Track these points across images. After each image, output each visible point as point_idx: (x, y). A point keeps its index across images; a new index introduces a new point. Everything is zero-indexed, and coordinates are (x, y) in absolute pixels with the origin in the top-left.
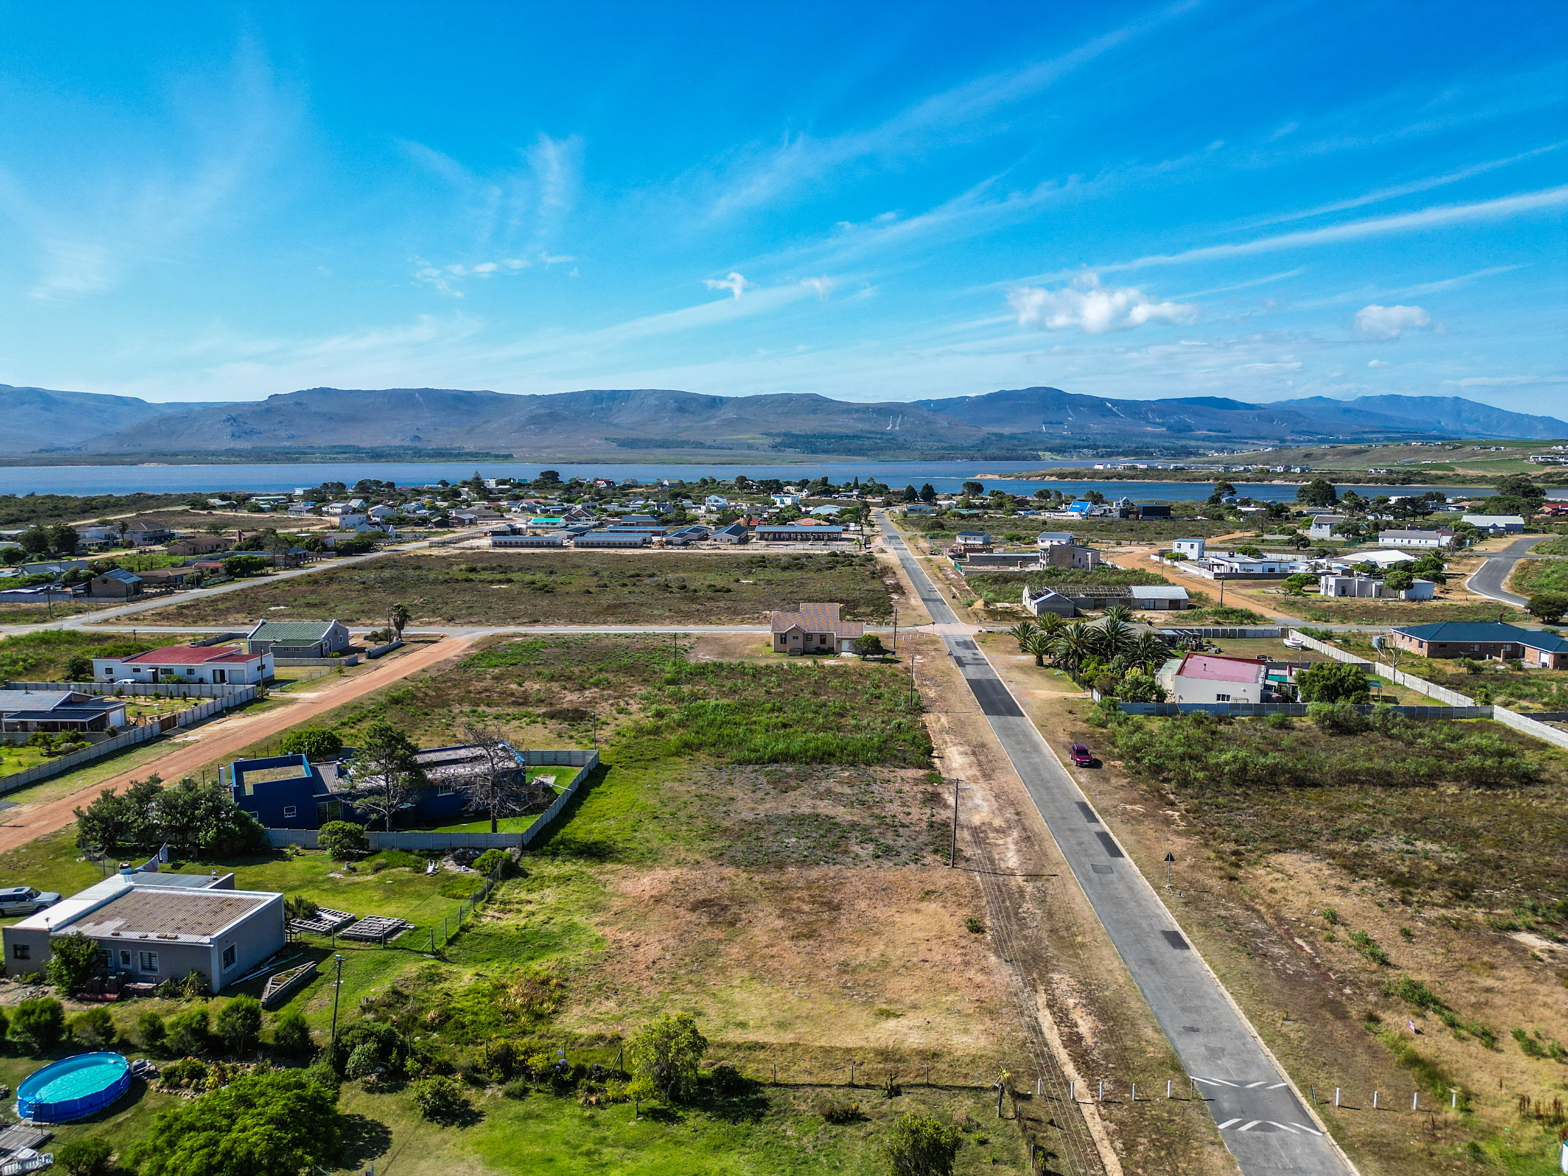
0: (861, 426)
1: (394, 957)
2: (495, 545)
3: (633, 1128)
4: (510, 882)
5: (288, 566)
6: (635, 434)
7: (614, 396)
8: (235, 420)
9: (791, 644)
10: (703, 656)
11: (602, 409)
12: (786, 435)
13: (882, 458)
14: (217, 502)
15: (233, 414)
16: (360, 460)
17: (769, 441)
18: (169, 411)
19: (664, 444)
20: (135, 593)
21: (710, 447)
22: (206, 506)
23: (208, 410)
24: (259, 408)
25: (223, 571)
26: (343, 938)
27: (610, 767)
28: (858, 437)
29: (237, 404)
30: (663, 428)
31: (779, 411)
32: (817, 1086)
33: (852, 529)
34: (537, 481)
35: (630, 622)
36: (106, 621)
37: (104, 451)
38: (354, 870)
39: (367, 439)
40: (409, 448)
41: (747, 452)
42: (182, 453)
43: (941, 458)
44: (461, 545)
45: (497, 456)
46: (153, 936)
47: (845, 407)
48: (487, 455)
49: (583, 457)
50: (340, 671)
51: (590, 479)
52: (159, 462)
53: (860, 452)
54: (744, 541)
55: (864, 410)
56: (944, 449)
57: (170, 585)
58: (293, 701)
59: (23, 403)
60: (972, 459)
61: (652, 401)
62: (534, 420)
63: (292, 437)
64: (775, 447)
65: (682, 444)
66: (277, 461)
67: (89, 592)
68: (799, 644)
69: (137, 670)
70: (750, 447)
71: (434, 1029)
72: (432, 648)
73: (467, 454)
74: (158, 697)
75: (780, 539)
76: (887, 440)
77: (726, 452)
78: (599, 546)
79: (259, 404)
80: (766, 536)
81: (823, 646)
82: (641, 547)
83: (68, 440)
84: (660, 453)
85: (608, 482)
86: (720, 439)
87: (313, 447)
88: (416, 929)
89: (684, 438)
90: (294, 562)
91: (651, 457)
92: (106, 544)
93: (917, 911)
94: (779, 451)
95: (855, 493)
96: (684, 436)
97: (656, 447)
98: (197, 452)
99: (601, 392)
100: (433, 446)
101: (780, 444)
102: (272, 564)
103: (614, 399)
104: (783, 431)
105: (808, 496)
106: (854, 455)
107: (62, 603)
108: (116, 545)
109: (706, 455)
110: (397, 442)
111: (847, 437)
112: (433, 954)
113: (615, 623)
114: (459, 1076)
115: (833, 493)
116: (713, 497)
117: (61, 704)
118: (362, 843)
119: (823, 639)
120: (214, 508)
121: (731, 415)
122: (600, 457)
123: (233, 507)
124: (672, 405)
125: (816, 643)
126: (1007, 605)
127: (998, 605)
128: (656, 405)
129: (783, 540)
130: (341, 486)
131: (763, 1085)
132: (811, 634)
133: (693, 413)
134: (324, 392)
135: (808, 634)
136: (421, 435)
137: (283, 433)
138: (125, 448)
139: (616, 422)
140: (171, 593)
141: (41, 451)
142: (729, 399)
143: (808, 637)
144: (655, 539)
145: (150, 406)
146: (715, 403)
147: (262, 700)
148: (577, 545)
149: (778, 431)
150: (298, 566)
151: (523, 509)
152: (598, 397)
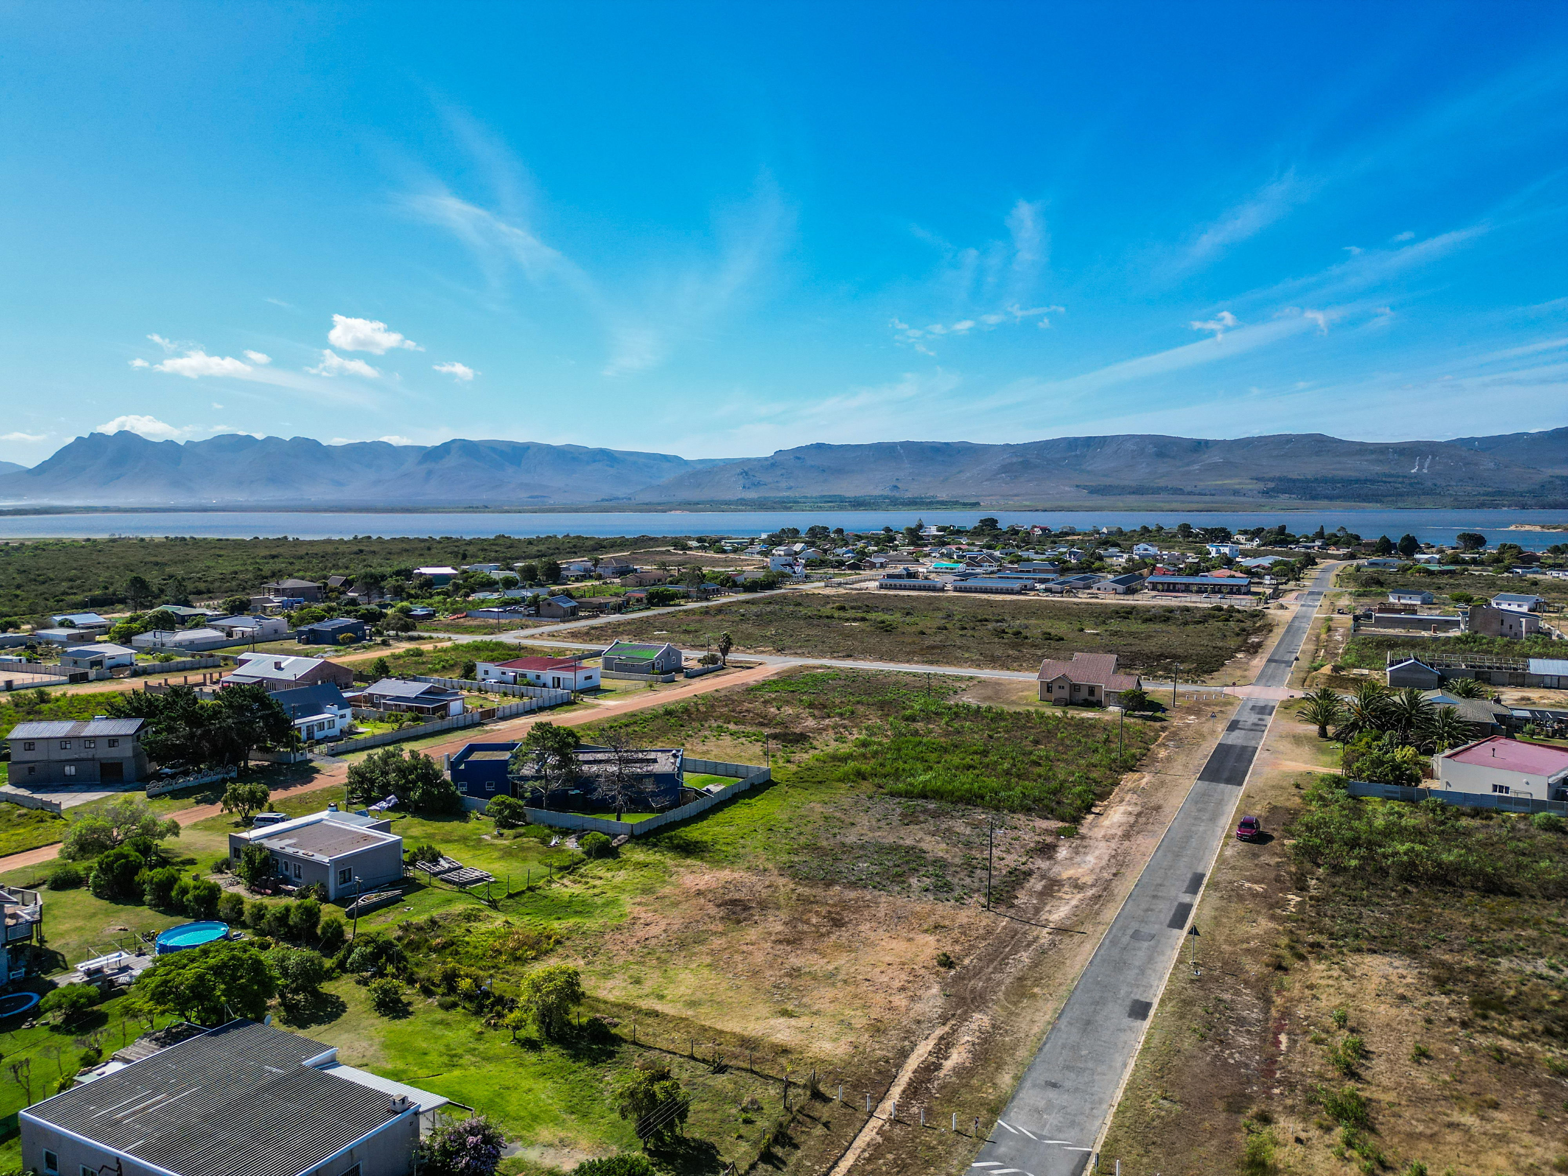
0: (1378, 469)
1: (460, 898)
2: (881, 587)
3: (503, 1048)
4: (599, 861)
5: (700, 599)
6: (1108, 481)
7: (1089, 442)
8: (746, 473)
9: (1057, 693)
10: (970, 699)
11: (1076, 456)
12: (1280, 479)
13: (1400, 505)
14: (694, 544)
15: (746, 469)
16: (841, 508)
17: (1261, 486)
18: (699, 467)
19: (1139, 491)
20: (572, 615)
21: (1190, 493)
22: (685, 548)
23: (728, 465)
24: (766, 463)
25: (645, 601)
26: (442, 880)
27: (776, 784)
28: (1373, 482)
29: (749, 460)
30: (1140, 474)
31: (1275, 453)
32: (665, 1051)
33: (1267, 582)
34: (975, 528)
35: (931, 663)
36: (532, 636)
37: (647, 501)
38: (501, 835)
39: (850, 488)
40: (886, 497)
41: (1232, 498)
42: (703, 503)
43: (1481, 506)
44: (855, 586)
45: (965, 504)
46: (301, 853)
47: (1358, 447)
48: (956, 503)
49: (1048, 505)
50: (651, 686)
51: (1027, 526)
52: (683, 510)
53: (1375, 498)
54: (1130, 591)
55: (1382, 450)
56: (1487, 494)
57: (600, 609)
58: (593, 707)
59: (594, 461)
60: (1524, 507)
61: (1130, 446)
62: (1006, 469)
63: (790, 488)
64: (1266, 493)
65: (1157, 491)
66: (773, 509)
67: (538, 614)
68: (1065, 694)
69: (504, 673)
70: (1236, 493)
71: (435, 951)
72: (746, 672)
73: (938, 502)
74: (505, 694)
75: (1174, 591)
76: (1411, 484)
77: (1207, 498)
78: (976, 591)
79: (766, 459)
80: (1160, 587)
81: (1091, 698)
82: (1019, 593)
83: (622, 492)
84: (1132, 500)
85: (1044, 530)
86: (1201, 485)
87: (806, 497)
88: (495, 882)
89: (1160, 485)
90: (705, 595)
91: (1121, 504)
92: (582, 576)
93: (910, 940)
94: (1271, 497)
95: (1318, 543)
96: (1162, 483)
97: (1130, 493)
98: (713, 501)
99: (1076, 439)
100: (909, 495)
101: (1273, 490)
102: (686, 596)
103: (1089, 446)
104: (1278, 475)
105: (1259, 546)
106: (1364, 501)
107: (517, 620)
108: (591, 577)
109: (1183, 502)
110: (877, 492)
111: (1357, 481)
112: (489, 901)
113: (917, 662)
114: (418, 985)
115: (1291, 543)
116: (1142, 546)
117: (422, 693)
118: (520, 816)
119: (1092, 690)
120: (690, 549)
121: (1217, 459)
122: (1066, 504)
123: (704, 548)
124: (1151, 449)
125: (1084, 694)
126: (1366, 672)
127: (1355, 671)
128: (1133, 451)
129: (1178, 591)
130: (796, 532)
131: (626, 1042)
132: (1079, 685)
133: (1174, 458)
134: (820, 447)
135: (1075, 685)
136: (899, 485)
137: (784, 484)
138: (663, 499)
139: (1089, 468)
140: (597, 616)
141: (603, 500)
142: (1216, 442)
143: (1075, 688)
144: (1038, 586)
145: (686, 463)
146: (1200, 446)
147: (573, 703)
148: (956, 590)
149: (1271, 475)
150: (707, 600)
151: (942, 555)
152: (1072, 444)
